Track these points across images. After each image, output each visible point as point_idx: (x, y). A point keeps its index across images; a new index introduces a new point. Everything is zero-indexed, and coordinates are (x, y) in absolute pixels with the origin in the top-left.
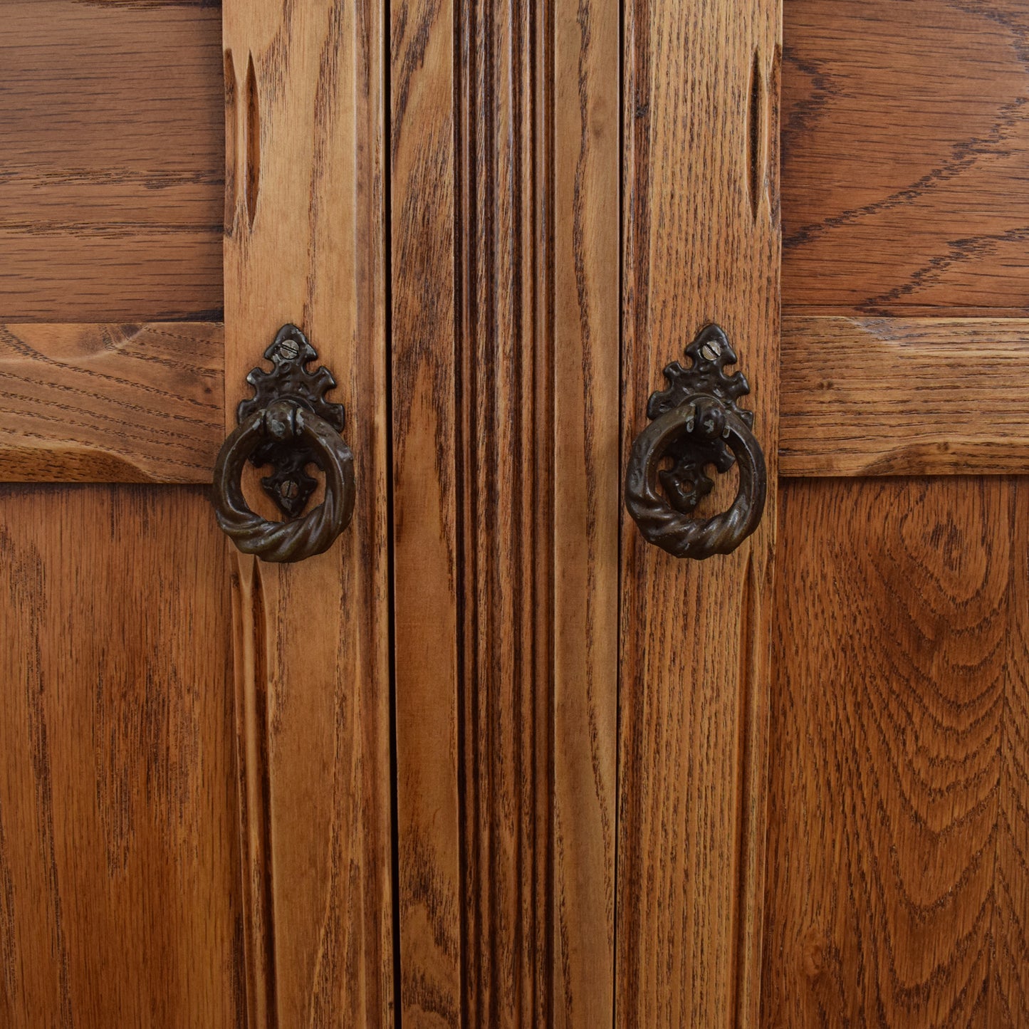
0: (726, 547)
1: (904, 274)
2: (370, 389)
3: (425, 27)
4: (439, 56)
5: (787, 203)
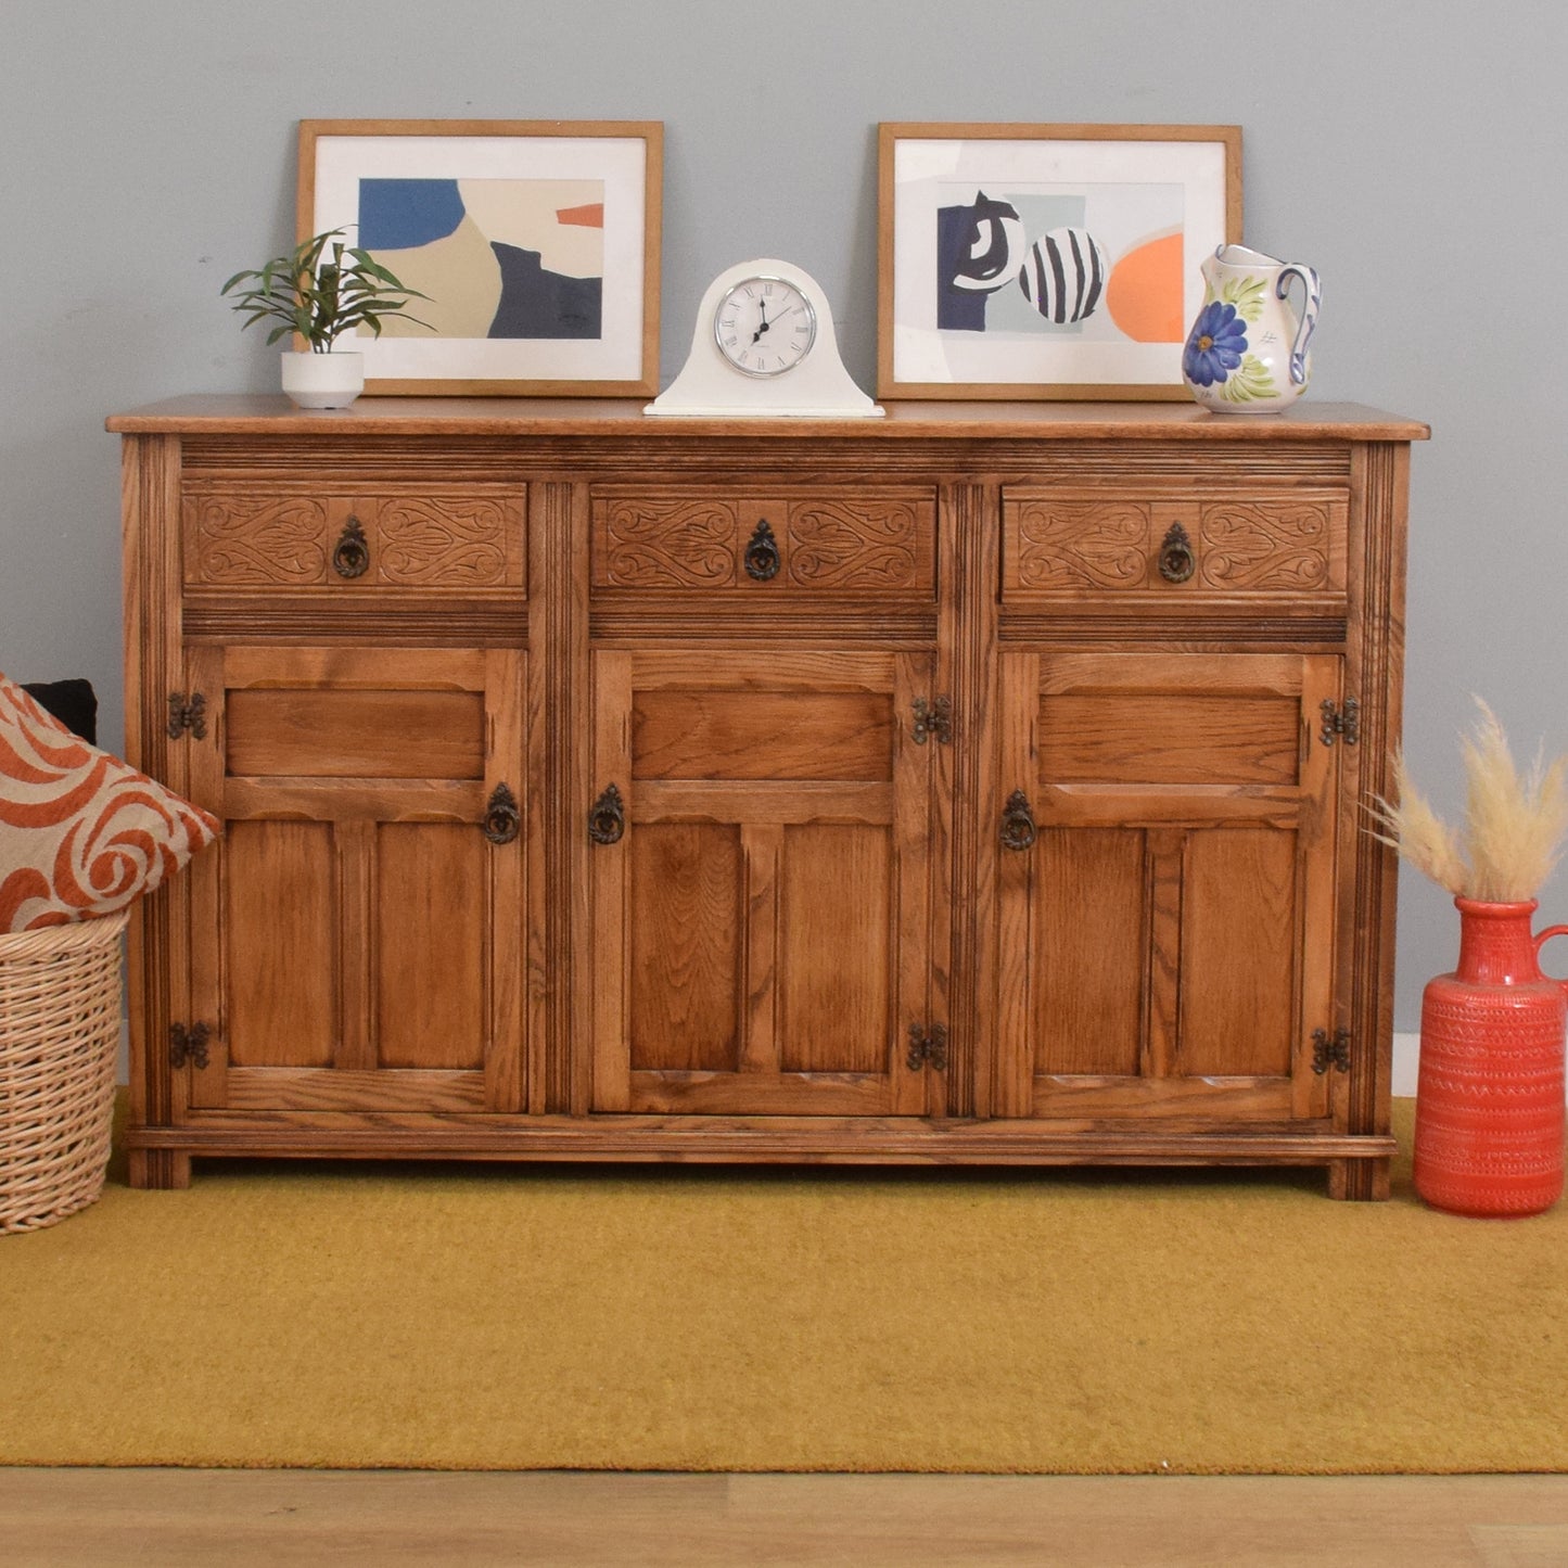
0: (613, 842)
1: (667, 768)
2: (523, 799)
3: (539, 705)
4: (542, 713)
5: (634, 751)
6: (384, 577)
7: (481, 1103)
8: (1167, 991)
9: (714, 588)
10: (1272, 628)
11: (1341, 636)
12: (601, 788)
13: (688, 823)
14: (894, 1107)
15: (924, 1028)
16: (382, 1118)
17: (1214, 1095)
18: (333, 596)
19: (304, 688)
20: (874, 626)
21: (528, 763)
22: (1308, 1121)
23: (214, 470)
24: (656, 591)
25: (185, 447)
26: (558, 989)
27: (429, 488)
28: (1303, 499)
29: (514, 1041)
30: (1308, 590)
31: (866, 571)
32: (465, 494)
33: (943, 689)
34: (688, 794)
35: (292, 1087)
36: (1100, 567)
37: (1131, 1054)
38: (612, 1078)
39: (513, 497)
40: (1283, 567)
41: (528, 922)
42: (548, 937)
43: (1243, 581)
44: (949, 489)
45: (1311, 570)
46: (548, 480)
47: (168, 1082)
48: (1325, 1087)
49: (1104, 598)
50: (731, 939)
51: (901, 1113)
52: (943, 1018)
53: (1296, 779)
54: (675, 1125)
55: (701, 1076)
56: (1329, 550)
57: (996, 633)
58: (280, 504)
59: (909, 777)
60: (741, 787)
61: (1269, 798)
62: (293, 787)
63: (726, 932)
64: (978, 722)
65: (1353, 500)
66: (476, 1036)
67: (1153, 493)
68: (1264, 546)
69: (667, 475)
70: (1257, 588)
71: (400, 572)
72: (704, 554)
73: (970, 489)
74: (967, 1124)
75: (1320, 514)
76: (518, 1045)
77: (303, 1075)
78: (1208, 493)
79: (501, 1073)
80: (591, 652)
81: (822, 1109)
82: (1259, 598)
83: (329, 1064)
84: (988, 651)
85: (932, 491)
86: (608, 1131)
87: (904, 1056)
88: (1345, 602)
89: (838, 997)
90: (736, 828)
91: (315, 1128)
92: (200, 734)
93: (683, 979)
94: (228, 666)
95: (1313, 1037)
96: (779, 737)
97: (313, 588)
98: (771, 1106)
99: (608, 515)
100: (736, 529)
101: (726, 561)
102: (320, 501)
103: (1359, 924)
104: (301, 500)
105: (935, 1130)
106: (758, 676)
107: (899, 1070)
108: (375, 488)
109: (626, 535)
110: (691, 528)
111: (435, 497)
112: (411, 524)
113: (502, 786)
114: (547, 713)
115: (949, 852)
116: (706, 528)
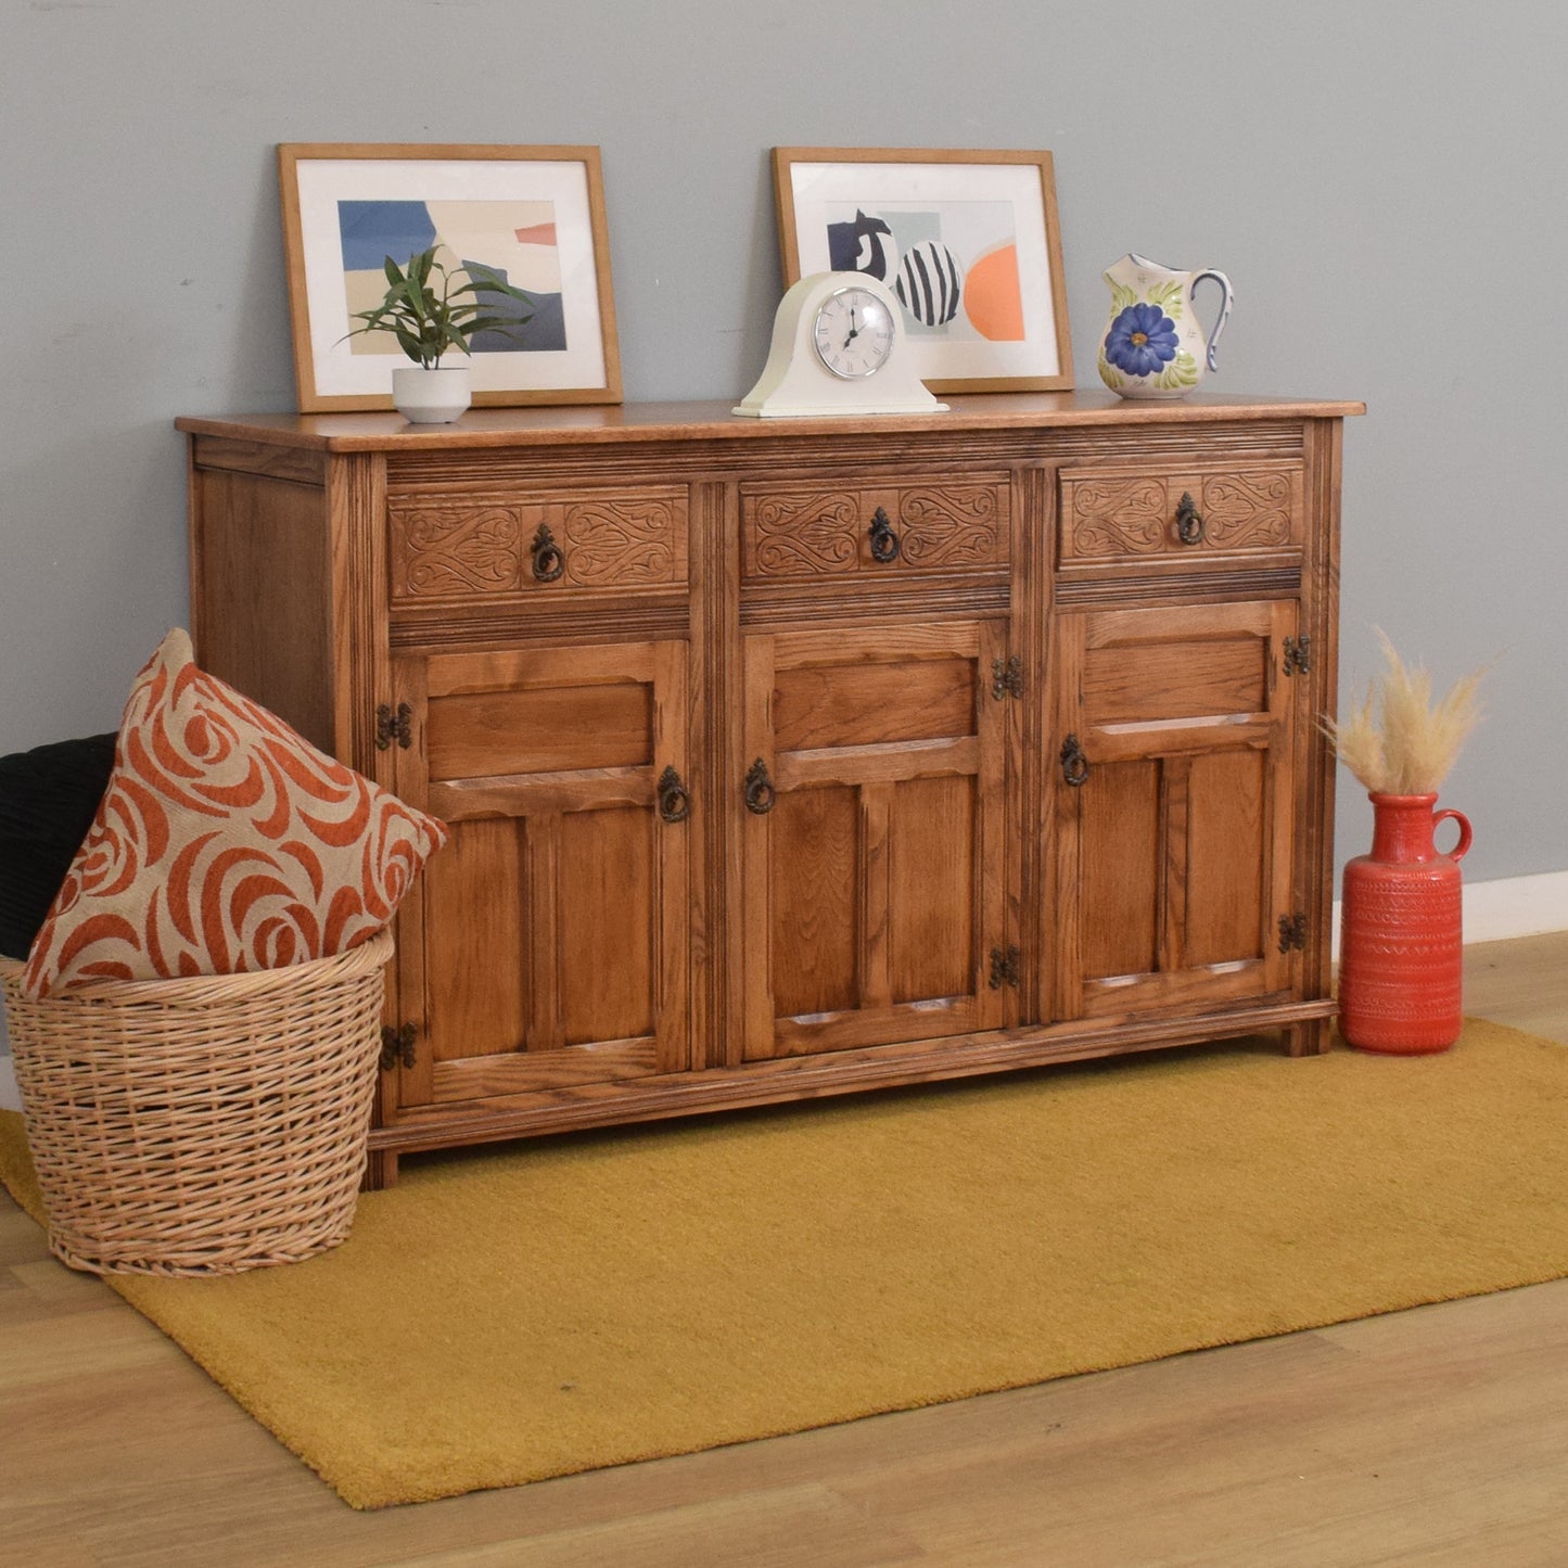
0: (765, 812)
1: (799, 740)
2: (686, 779)
3: (698, 690)
4: (701, 698)
5: (774, 724)
6: (570, 581)
7: (652, 1066)
8: (1178, 896)
9: (842, 572)
10: (1250, 580)
11: (1297, 583)
12: (750, 763)
13: (816, 788)
14: (980, 1023)
15: (1002, 951)
16: (569, 1093)
18: (524, 601)
19: (498, 691)
20: (963, 598)
21: (689, 747)
22: (1276, 994)
23: (416, 485)
24: (797, 578)
25: (391, 464)
26: (715, 952)
27: (606, 493)
28: (1272, 469)
29: (680, 1007)
30: (1277, 545)
31: (959, 549)
32: (637, 497)
33: (1015, 650)
34: (820, 761)
35: (493, 1075)
36: (1130, 534)
37: (1149, 955)
38: (759, 1031)
39: (679, 498)
40: (1261, 526)
41: (691, 893)
42: (707, 905)
43: (1232, 540)
44: (1019, 473)
45: (1278, 529)
46: (706, 481)
48: (1287, 963)
49: (1134, 561)
50: (850, 890)
51: (985, 1028)
52: (1016, 941)
53: (1264, 706)
54: (811, 1064)
55: (826, 1018)
56: (1291, 510)
57: (1054, 598)
58: (478, 515)
59: (990, 729)
60: (861, 751)
61: (1246, 724)
62: (489, 787)
63: (846, 883)
64: (1040, 678)
65: (1307, 466)
66: (644, 1004)
67: (1168, 468)
68: (1248, 510)
69: (802, 471)
70: (1241, 546)
71: (584, 574)
72: (834, 542)
73: (1034, 473)
74: (1035, 1031)
75: (1285, 481)
76: (683, 1010)
77: (499, 1062)
78: (1206, 467)
79: (670, 1037)
80: (742, 637)
81: (923, 1034)
82: (1243, 554)
83: (521, 1047)
84: (1048, 614)
85: (1007, 476)
86: (759, 1077)
87: (988, 978)
88: (1301, 554)
89: (932, 931)
90: (857, 789)
91: (512, 1110)
92: (406, 744)
93: (812, 930)
94: (430, 677)
95: (1279, 923)
96: (886, 704)
97: (508, 594)
98: (885, 1036)
99: (756, 510)
100: (859, 519)
101: (851, 547)
102: (513, 509)
103: (1310, 825)
104: (497, 510)
105: (1012, 1039)
106: (874, 650)
107: (983, 990)
108: (562, 496)
109: (771, 528)
110: (823, 518)
111: (614, 501)
112: (593, 528)
113: (669, 768)
114: (706, 698)
115: (1020, 793)
116: (835, 518)
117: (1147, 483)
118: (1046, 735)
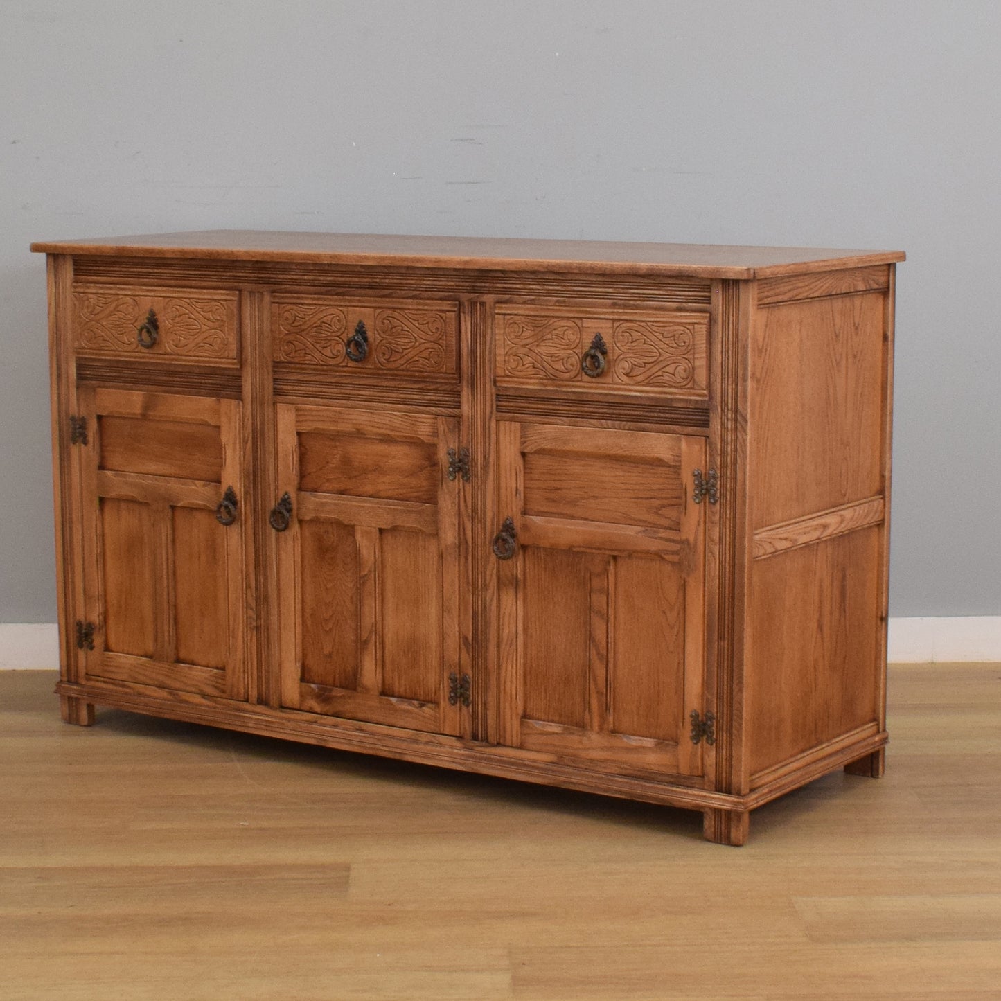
0: (288, 530)
1: (318, 485)
3: (248, 437)
4: (250, 441)
5: (301, 472)
6: (168, 349)
7: (224, 692)
8: (600, 671)
9: (337, 366)
10: (662, 415)
11: (706, 424)
12: (281, 494)
14: (442, 730)
15: (458, 676)
16: (177, 694)
17: (630, 750)
18: (143, 360)
19: (133, 417)
20: (426, 397)
21: (243, 474)
22: (689, 778)
23: (89, 278)
24: (305, 366)
25: (75, 262)
26: (262, 623)
27: (189, 292)
28: (678, 321)
29: (240, 654)
30: (681, 388)
31: (417, 359)
32: (206, 297)
33: (464, 444)
34: (326, 503)
35: (133, 668)
36: (552, 363)
38: (291, 686)
39: (231, 300)
40: (664, 370)
41: (246, 578)
42: (256, 589)
43: (640, 378)
44: (466, 304)
45: (684, 374)
46: (250, 290)
47: (76, 656)
48: (699, 753)
49: (556, 386)
50: (353, 603)
51: (446, 733)
52: (469, 672)
53: (678, 526)
54: (323, 721)
55: (339, 692)
56: (694, 358)
57: (495, 406)
58: (117, 300)
59: (447, 504)
60: (355, 501)
61: (661, 538)
62: (130, 480)
63: (351, 597)
64: (485, 467)
65: (711, 322)
67: (584, 312)
68: (655, 354)
69: (312, 289)
70: (648, 384)
71: (176, 346)
72: (330, 343)
73: (478, 305)
74: (484, 747)
75: (688, 331)
76: (242, 657)
77: (140, 662)
78: (619, 313)
79: (234, 673)
80: (274, 404)
81: (401, 723)
82: (652, 392)
83: (152, 657)
84: (490, 418)
85: (455, 306)
86: (289, 720)
87: (447, 694)
88: (707, 399)
89: (413, 646)
90: (352, 528)
92: (85, 443)
93: (330, 626)
94: (98, 401)
95: (691, 716)
96: (378, 469)
97: (134, 354)
98: (374, 717)
99: (280, 314)
100: (346, 327)
101: (341, 348)
102: (136, 298)
103: (721, 638)
104: (128, 298)
105: (466, 748)
106: (361, 426)
107: (444, 703)
108: (164, 291)
109: (289, 328)
110: (323, 325)
111: (192, 298)
112: (181, 315)
113: (230, 488)
114: (253, 444)
115: (470, 558)
116: (330, 325)
117: (563, 323)
118: (489, 515)
